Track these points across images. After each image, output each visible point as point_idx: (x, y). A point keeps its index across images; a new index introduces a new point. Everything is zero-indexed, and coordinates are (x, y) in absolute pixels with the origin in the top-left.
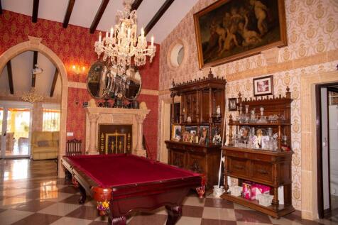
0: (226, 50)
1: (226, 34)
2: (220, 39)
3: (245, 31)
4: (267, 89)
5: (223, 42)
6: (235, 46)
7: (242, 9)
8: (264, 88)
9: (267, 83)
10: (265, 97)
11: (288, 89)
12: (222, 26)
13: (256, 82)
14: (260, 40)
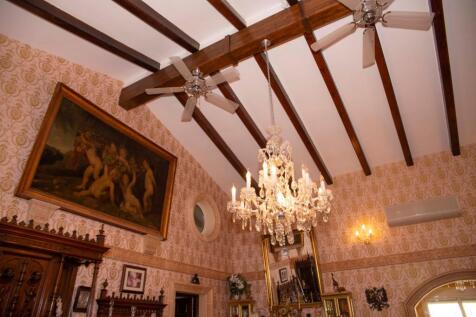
0: (92, 196)
1: (101, 173)
2: (89, 170)
3: (129, 190)
4: (138, 285)
5: (92, 179)
6: (109, 199)
7: (133, 160)
8: (135, 283)
9: (139, 276)
10: (132, 296)
11: (162, 292)
12: (99, 153)
13: (128, 270)
14: (142, 216)
